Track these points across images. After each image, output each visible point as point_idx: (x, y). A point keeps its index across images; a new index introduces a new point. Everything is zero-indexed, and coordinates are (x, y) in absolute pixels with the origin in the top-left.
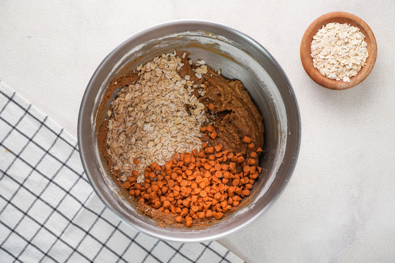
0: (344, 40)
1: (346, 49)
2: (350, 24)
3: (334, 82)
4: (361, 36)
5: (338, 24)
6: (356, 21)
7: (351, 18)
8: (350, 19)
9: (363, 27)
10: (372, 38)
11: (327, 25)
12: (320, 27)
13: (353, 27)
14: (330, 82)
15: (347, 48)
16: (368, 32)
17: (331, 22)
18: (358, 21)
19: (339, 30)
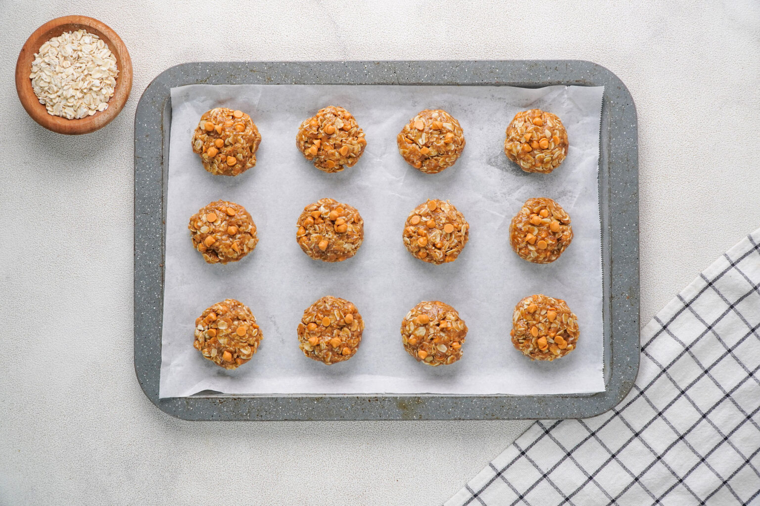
0: (72, 56)
1: (81, 67)
2: (70, 32)
3: (87, 121)
4: (91, 37)
5: (54, 39)
6: (74, 22)
7: (66, 22)
8: (65, 25)
9: (88, 25)
10: (107, 33)
11: (40, 50)
12: (33, 58)
13: (75, 32)
14: (81, 123)
15: (81, 65)
16: (97, 28)
17: (42, 43)
18: (76, 21)
19: (58, 47)
